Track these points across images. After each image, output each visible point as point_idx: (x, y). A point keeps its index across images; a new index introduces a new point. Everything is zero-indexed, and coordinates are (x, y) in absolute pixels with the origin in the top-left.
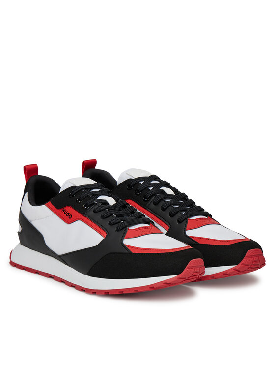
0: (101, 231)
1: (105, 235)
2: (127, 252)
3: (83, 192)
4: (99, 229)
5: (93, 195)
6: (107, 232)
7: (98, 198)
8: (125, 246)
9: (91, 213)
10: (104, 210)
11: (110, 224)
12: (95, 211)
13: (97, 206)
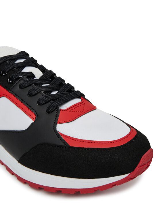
0: (30, 112)
1: (34, 117)
2: (64, 145)
3: (7, 64)
4: (27, 109)
5: (17, 68)
6: (36, 114)
7: (23, 71)
8: (59, 135)
9: (17, 89)
10: (30, 85)
11: (39, 103)
12: (20, 87)
13: (22, 81)
